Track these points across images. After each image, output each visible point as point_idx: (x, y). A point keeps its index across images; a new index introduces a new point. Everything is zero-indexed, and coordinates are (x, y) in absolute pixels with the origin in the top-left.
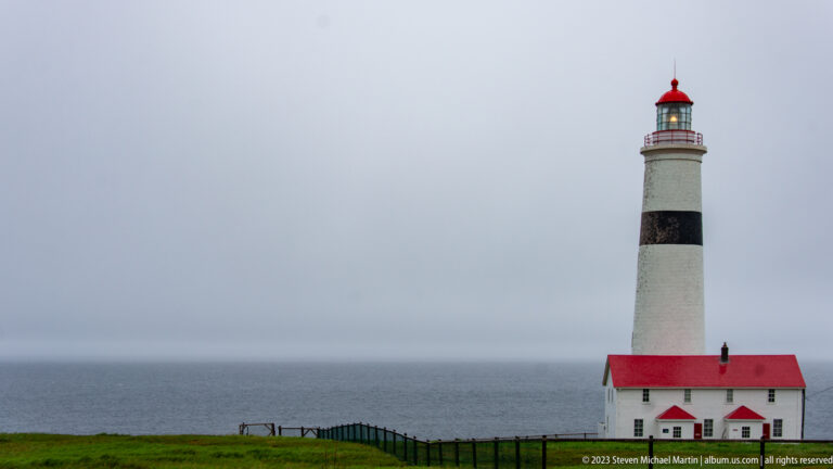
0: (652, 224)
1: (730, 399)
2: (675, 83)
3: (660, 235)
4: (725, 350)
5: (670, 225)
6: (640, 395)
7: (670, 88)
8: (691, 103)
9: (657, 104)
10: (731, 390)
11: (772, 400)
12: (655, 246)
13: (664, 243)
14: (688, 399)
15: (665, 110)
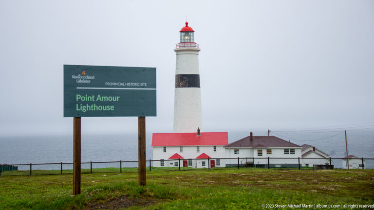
0: (178, 80)
1: (198, 150)
2: (187, 24)
3: (181, 84)
4: (199, 130)
5: (184, 80)
6: (162, 149)
7: (185, 25)
8: (194, 31)
9: (180, 32)
10: (199, 147)
11: (215, 150)
12: (179, 88)
13: (183, 87)
14: (181, 151)
15: (183, 34)
